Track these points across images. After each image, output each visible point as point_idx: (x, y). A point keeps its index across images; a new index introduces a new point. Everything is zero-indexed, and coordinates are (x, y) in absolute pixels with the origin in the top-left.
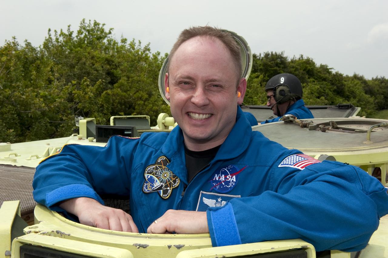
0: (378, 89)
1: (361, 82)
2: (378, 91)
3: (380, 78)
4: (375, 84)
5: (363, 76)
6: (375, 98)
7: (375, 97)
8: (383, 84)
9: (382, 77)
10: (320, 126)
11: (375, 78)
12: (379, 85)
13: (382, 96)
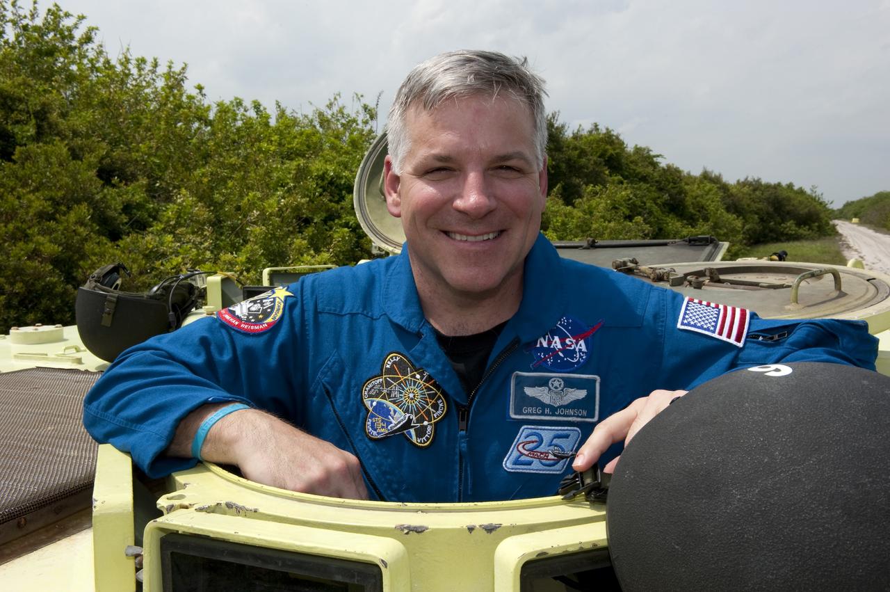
0: (749, 202)
1: (718, 188)
2: (748, 205)
3: (752, 180)
4: (742, 192)
5: (720, 175)
6: (743, 221)
7: (744, 218)
8: (758, 193)
9: (756, 179)
10: (688, 277)
11: (742, 180)
12: (750, 195)
13: (756, 216)
